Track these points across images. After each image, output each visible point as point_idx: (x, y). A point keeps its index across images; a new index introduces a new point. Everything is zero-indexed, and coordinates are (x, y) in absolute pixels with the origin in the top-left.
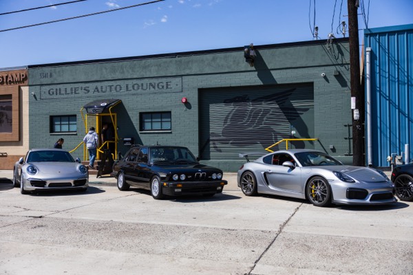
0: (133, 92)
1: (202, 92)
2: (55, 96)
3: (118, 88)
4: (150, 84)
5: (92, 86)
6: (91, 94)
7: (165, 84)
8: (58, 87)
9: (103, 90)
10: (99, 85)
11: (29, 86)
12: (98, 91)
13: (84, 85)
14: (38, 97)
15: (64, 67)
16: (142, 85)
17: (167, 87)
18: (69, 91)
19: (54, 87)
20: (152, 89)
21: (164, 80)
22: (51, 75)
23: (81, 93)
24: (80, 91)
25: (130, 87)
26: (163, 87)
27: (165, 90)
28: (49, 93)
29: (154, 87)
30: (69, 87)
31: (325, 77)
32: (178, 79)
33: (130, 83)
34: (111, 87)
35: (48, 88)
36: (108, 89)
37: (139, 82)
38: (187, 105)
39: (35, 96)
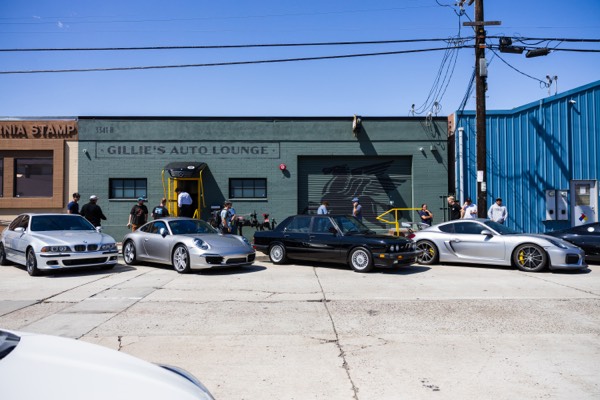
0: (222, 155)
1: (301, 159)
2: (117, 155)
3: (203, 151)
4: (243, 148)
5: (169, 147)
6: (167, 154)
7: (260, 149)
8: (122, 144)
9: (184, 151)
10: (178, 146)
11: (79, 141)
12: (177, 152)
13: (158, 145)
14: (92, 155)
15: (131, 123)
16: (233, 148)
17: (262, 153)
18: (137, 150)
19: (116, 145)
20: (244, 153)
21: (259, 145)
22: (112, 130)
23: (154, 153)
24: (152, 151)
25: (218, 150)
26: (258, 152)
27: (260, 155)
28: (109, 151)
29: (247, 152)
30: (137, 146)
31: (423, 152)
32: (275, 146)
33: (218, 145)
34: (193, 148)
35: (107, 145)
36: (190, 150)
37: (230, 145)
38: (286, 172)
39: (87, 153)
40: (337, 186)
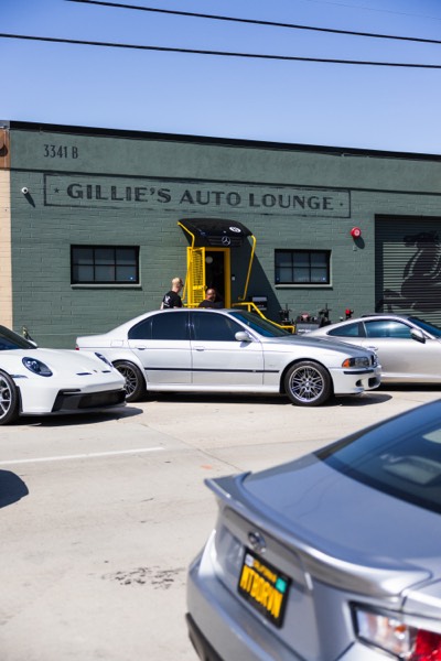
0: (263, 209)
1: (380, 219)
2: (84, 201)
3: (233, 200)
4: (296, 198)
5: (177, 190)
6: (174, 204)
7: (321, 201)
8: (94, 181)
9: (204, 199)
10: (193, 188)
11: (11, 169)
12: (191, 202)
13: (158, 186)
14: (38, 199)
15: (109, 140)
16: (281, 197)
17: (325, 208)
18: (121, 193)
19: (84, 181)
20: (298, 205)
21: (321, 194)
22: (75, 153)
23: (152, 200)
24: (148, 196)
25: (258, 200)
26: (318, 205)
27: (321, 211)
28: (70, 193)
29: (302, 204)
30: (121, 185)
32: (343, 196)
33: (259, 192)
34: (218, 194)
35: (65, 181)
36: (213, 197)
37: (276, 192)
38: (359, 241)
39: (27, 195)
40: (423, 264)
